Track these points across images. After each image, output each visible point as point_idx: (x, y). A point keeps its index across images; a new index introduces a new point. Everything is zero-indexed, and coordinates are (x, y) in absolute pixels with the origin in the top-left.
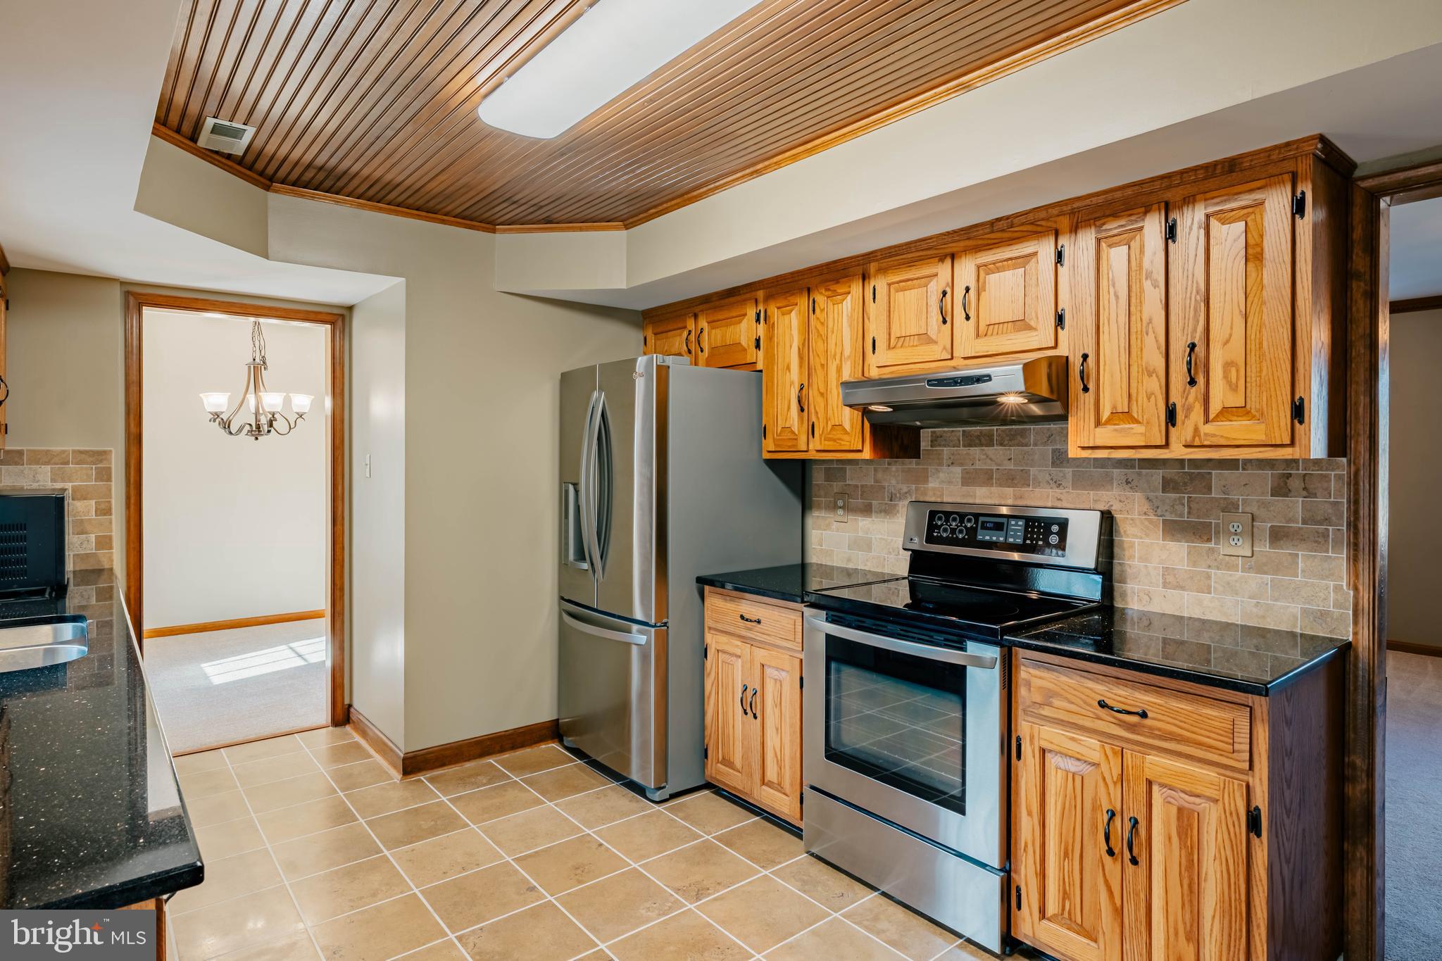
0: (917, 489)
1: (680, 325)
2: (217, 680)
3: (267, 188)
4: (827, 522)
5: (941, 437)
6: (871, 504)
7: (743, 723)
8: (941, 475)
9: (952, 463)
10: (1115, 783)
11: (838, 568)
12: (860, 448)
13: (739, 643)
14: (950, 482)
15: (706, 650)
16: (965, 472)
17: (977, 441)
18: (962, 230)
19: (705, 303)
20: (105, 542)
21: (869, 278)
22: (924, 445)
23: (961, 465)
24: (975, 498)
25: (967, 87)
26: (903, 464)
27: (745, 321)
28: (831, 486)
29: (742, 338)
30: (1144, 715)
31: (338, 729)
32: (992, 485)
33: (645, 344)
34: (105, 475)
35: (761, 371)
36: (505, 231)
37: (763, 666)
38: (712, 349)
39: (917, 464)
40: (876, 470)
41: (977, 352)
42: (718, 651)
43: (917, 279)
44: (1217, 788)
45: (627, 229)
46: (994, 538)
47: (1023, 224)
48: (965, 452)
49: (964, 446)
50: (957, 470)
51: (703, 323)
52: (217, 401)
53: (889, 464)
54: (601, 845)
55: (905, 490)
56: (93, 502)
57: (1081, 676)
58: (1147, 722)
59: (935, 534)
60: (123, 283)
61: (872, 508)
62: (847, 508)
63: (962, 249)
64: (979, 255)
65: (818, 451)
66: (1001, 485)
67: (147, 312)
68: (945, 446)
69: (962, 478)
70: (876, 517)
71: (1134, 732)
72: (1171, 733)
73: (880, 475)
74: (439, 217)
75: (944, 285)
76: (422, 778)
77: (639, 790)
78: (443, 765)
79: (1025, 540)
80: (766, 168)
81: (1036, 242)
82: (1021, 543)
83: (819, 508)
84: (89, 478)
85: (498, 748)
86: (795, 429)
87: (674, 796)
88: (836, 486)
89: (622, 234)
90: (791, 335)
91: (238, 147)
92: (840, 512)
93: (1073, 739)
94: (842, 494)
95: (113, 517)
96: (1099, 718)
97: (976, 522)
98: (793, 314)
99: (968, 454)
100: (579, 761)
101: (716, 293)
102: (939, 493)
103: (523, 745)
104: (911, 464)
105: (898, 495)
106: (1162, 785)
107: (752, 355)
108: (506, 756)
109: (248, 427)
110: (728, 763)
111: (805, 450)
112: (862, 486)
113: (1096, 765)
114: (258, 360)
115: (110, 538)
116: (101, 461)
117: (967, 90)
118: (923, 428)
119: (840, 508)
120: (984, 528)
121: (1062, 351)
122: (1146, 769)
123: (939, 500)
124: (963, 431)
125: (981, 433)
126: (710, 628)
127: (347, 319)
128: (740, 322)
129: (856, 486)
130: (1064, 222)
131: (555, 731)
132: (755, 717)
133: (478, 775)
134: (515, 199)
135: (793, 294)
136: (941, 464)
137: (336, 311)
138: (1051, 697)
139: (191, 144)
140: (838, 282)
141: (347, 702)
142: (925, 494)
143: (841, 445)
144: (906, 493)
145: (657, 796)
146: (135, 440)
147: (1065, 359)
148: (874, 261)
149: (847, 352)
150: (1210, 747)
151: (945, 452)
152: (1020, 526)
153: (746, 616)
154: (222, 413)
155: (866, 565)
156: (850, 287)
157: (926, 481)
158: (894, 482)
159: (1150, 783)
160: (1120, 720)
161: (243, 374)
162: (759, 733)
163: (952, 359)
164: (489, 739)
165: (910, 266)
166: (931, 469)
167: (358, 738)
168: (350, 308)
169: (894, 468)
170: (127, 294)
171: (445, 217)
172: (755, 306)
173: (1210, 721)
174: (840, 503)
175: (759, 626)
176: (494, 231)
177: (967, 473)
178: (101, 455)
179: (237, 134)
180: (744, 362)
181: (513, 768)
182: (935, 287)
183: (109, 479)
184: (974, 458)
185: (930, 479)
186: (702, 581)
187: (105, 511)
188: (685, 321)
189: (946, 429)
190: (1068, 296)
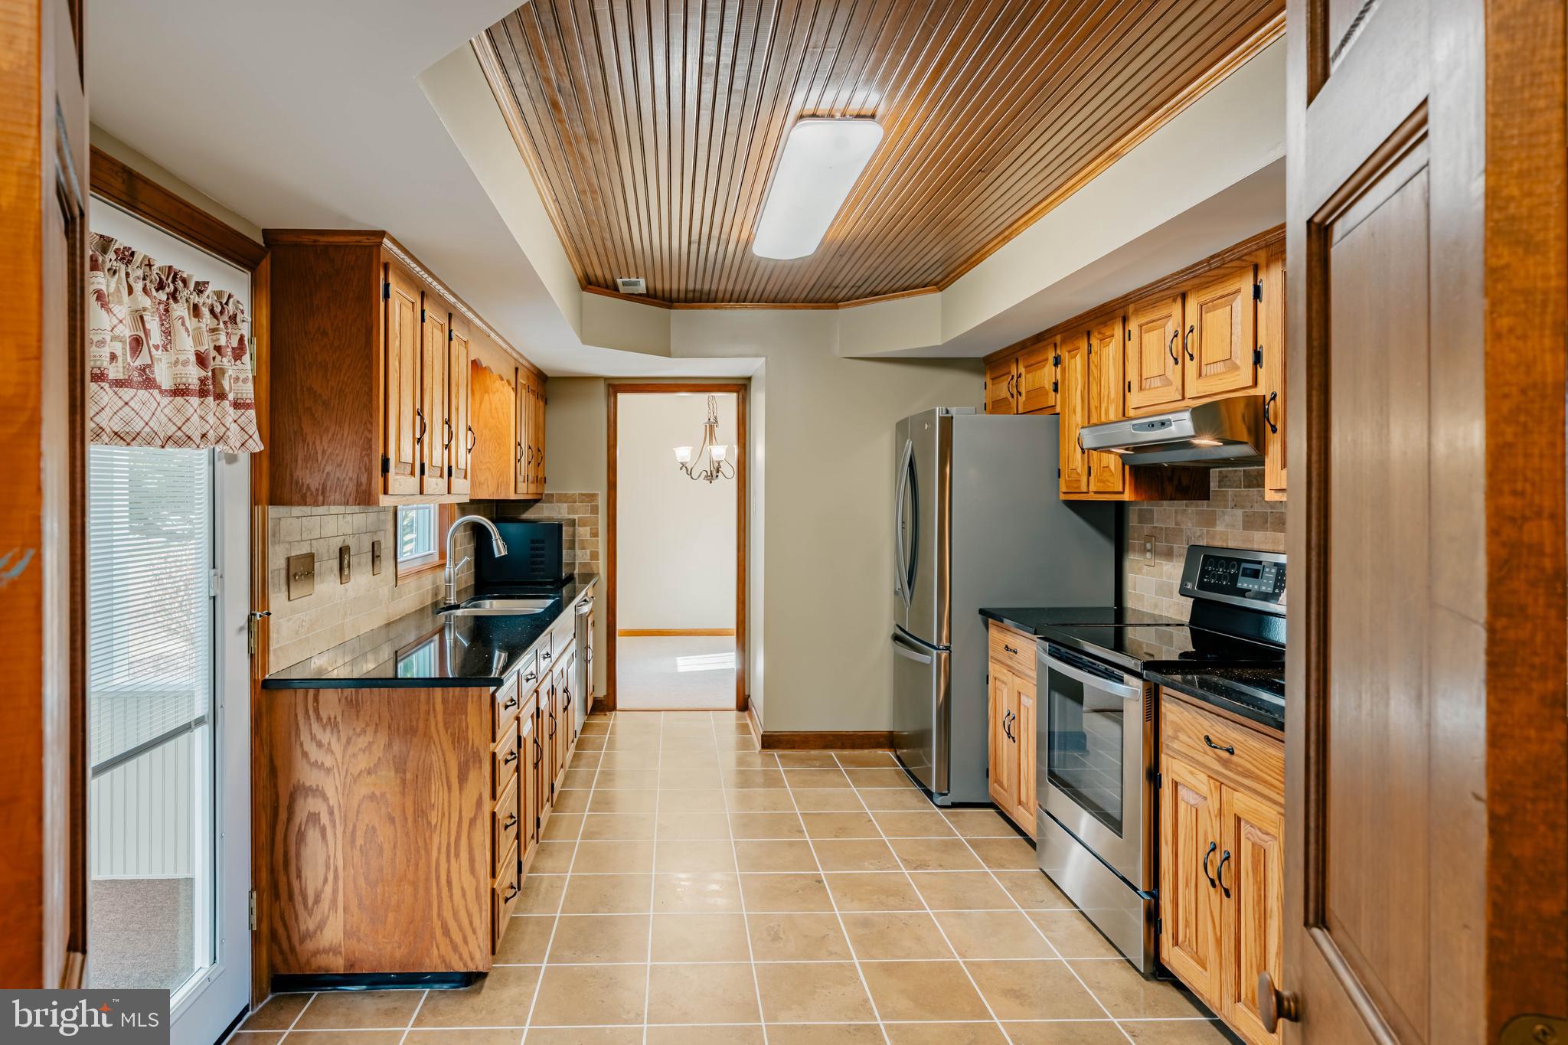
0: (1208, 532)
1: (1006, 371)
2: (681, 669)
3: (670, 307)
4: (1139, 565)
5: (1226, 477)
6: (1172, 547)
7: (1008, 745)
8: (1227, 517)
9: (1236, 506)
10: (1216, 817)
11: (1148, 613)
12: (1121, 490)
13: (1006, 671)
14: (1233, 526)
15: (988, 676)
16: (1246, 515)
17: (1255, 482)
18: (1187, 269)
19: (1022, 349)
20: (594, 556)
21: (1129, 319)
22: (1213, 485)
23: (1243, 507)
24: (1253, 543)
25: (1116, 156)
26: (1197, 506)
27: (1047, 365)
28: (1143, 528)
29: (1046, 382)
30: (1231, 751)
31: (740, 713)
32: (1267, 529)
33: (986, 388)
34: (595, 510)
35: (1058, 414)
36: (845, 306)
37: (1020, 693)
38: (1027, 392)
39: (1208, 506)
40: (1176, 512)
41: (1198, 393)
42: (995, 679)
43: (1160, 319)
44: (1275, 825)
45: (941, 291)
46: (1251, 586)
47: (1231, 261)
48: (1245, 494)
49: (1245, 487)
50: (1239, 512)
51: (1022, 370)
52: (683, 453)
53: (1186, 506)
54: (870, 821)
55: (1198, 534)
56: (588, 528)
57: (1197, 712)
58: (1234, 758)
59: (1205, 580)
60: (606, 379)
61: (1173, 552)
62: (1155, 552)
63: (1190, 287)
64: (1201, 293)
65: (1095, 492)
66: (1275, 530)
67: (621, 396)
68: (1229, 487)
69: (1244, 521)
70: (1177, 562)
71: (1227, 768)
72: (1248, 770)
73: (1179, 518)
74: (791, 304)
75: (1176, 325)
76: (775, 754)
77: (929, 794)
78: (793, 748)
79: (1274, 590)
80: (1011, 234)
81: (1239, 279)
82: (1271, 592)
83: (1134, 550)
84: (586, 513)
85: (839, 744)
86: (1079, 470)
87: (955, 805)
88: (1147, 528)
89: (937, 296)
90: (1076, 378)
91: (642, 288)
92: (1148, 555)
93: (1191, 773)
94: (1150, 537)
95: (599, 539)
96: (1205, 753)
97: (1238, 570)
98: (1078, 357)
99: (1247, 495)
100: (901, 768)
101: (1028, 339)
102: (1224, 537)
103: (862, 747)
104: (1203, 505)
105: (1193, 539)
106: (1247, 822)
107: (1052, 398)
108: (846, 752)
109: (705, 473)
110: (1001, 785)
111: (1085, 491)
112: (1166, 528)
113: (1205, 798)
114: (712, 420)
115: (597, 552)
116: (593, 501)
117: (1117, 158)
118: (1212, 468)
119: (1149, 551)
120: (1245, 575)
121: (1261, 390)
122: (1235, 805)
123: (1225, 545)
124: (1244, 471)
125: (1258, 472)
126: (992, 657)
127: (748, 387)
128: (1044, 366)
129: (1161, 529)
130: (1261, 257)
131: (890, 741)
132: (1014, 741)
133: (816, 760)
134: (835, 284)
135: (1077, 338)
136: (1226, 507)
137: (740, 382)
138: (1178, 731)
139: (615, 293)
140: (1106, 326)
141: (747, 693)
142: (1213, 538)
143: (1108, 487)
144: (1199, 537)
145: (939, 800)
146: (612, 486)
147: (1262, 398)
148: (1132, 303)
149: (1113, 395)
150: (1271, 785)
151: (1230, 493)
152: (1272, 573)
153: (1009, 646)
154: (686, 463)
155: (1168, 612)
156: (1114, 329)
157: (1214, 525)
158: (1190, 524)
159: (1238, 820)
160: (1218, 756)
161: (701, 431)
162: (1016, 756)
163: (1184, 398)
164: (832, 735)
165: (1154, 307)
166: (1219, 510)
167: (749, 722)
168: (749, 379)
169: (1190, 510)
170: (609, 385)
171: (795, 304)
172: (1053, 349)
173: (1270, 760)
174: (1148, 546)
175: (1016, 655)
176: (837, 308)
177: (1247, 516)
178: (592, 497)
179: (635, 284)
180: (1047, 406)
181: (844, 761)
182: (1172, 326)
183: (597, 513)
184: (1253, 500)
185: (1218, 522)
186: (987, 614)
187: (595, 534)
188: (1009, 367)
189: (1230, 469)
190: (1265, 332)
